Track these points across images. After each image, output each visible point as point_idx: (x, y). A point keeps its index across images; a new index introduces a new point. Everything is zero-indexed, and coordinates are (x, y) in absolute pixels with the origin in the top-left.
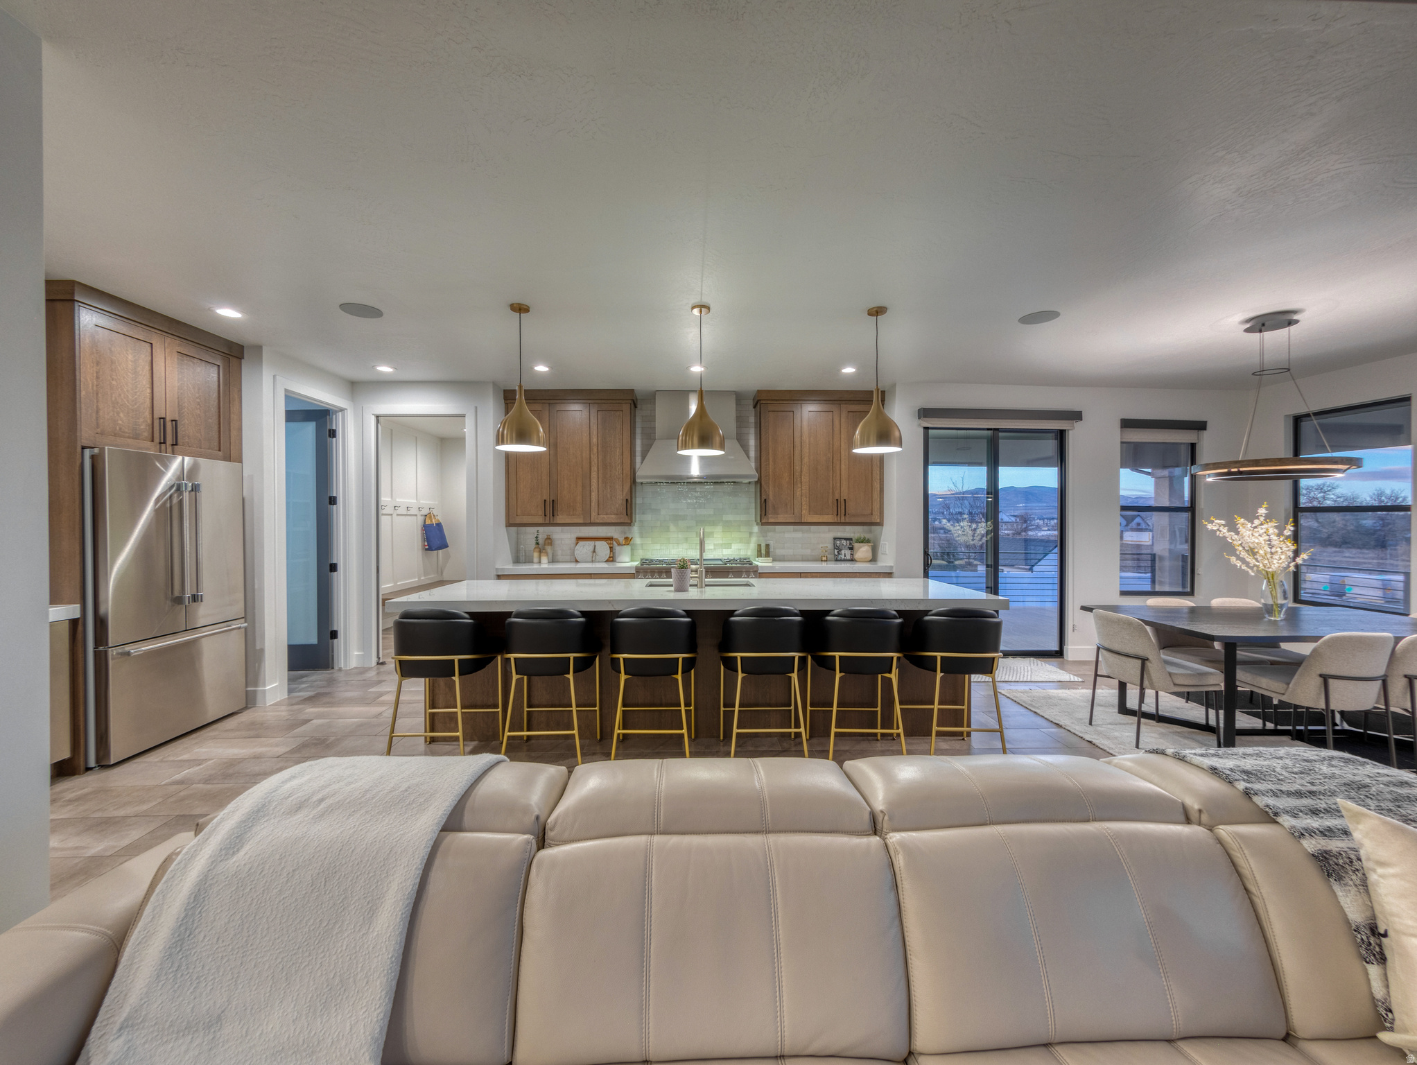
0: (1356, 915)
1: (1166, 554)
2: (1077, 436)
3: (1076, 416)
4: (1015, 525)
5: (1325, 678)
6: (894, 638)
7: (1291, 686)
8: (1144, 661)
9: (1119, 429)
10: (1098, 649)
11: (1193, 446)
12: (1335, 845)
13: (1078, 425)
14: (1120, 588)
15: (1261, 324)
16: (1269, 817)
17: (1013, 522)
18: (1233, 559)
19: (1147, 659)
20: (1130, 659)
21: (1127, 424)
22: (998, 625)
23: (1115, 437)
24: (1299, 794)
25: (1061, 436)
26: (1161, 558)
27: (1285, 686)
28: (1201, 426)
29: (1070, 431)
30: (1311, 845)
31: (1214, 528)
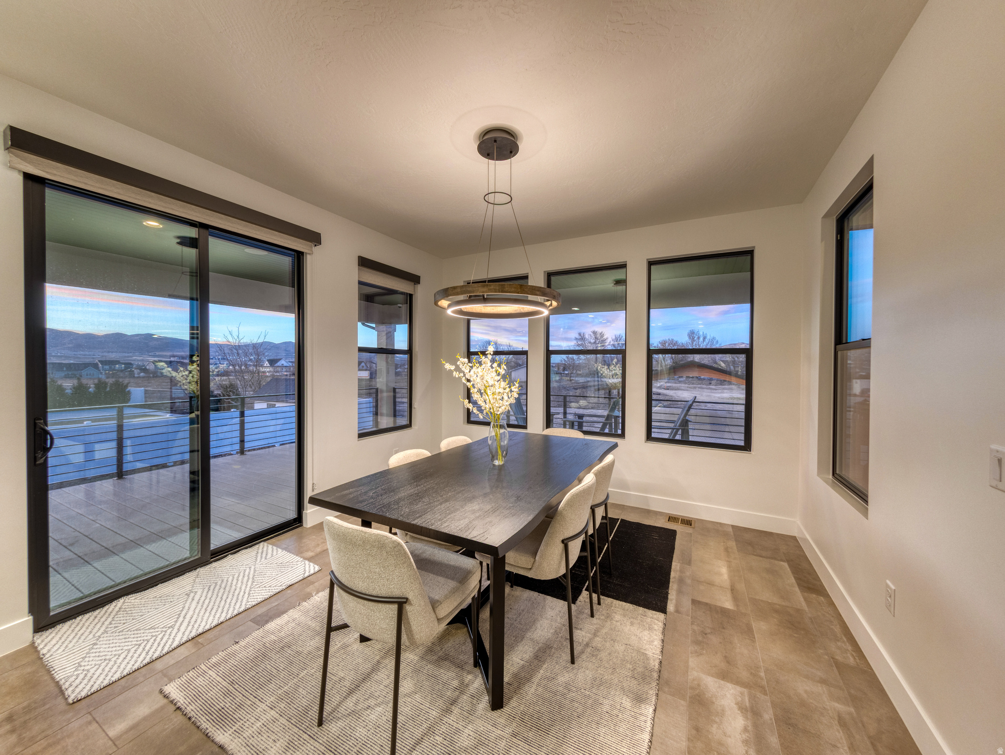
1: (384, 388)
3: (315, 238)
4: (292, 368)
7: (537, 558)
8: (401, 603)
9: (357, 267)
11: (411, 296)
13: (316, 249)
17: (290, 366)
21: (365, 263)
23: (353, 274)
25: (299, 257)
26: (382, 391)
27: (532, 560)
28: (416, 278)
29: (309, 257)
31: (453, 368)
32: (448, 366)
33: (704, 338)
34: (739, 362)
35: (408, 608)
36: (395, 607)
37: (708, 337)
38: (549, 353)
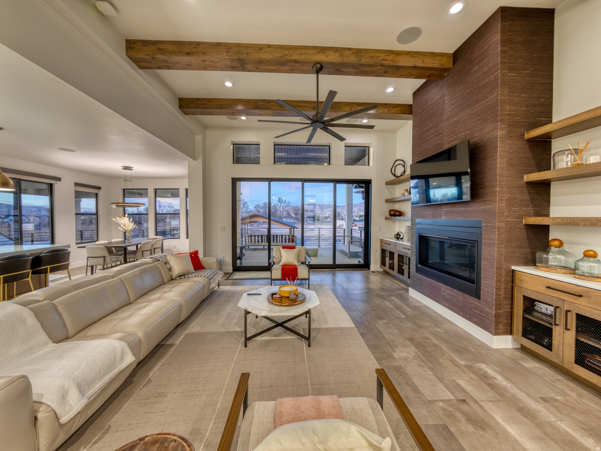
0: (169, 267)
2: (58, 187)
3: (59, 179)
5: (142, 252)
6: (29, 264)
8: (104, 257)
9: (74, 186)
10: (88, 258)
11: (97, 194)
12: (166, 261)
13: (59, 182)
14: (76, 241)
15: (126, 168)
16: (159, 260)
18: (120, 228)
19: (105, 257)
20: (100, 258)
21: (77, 184)
22: (69, 252)
23: (73, 188)
24: (160, 257)
25: (51, 186)
28: (99, 188)
29: (55, 185)
30: (164, 261)
31: (115, 220)
32: (114, 219)
33: (285, 202)
34: (299, 213)
35: (106, 258)
36: (103, 258)
37: (287, 201)
38: (156, 214)
